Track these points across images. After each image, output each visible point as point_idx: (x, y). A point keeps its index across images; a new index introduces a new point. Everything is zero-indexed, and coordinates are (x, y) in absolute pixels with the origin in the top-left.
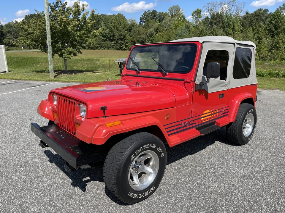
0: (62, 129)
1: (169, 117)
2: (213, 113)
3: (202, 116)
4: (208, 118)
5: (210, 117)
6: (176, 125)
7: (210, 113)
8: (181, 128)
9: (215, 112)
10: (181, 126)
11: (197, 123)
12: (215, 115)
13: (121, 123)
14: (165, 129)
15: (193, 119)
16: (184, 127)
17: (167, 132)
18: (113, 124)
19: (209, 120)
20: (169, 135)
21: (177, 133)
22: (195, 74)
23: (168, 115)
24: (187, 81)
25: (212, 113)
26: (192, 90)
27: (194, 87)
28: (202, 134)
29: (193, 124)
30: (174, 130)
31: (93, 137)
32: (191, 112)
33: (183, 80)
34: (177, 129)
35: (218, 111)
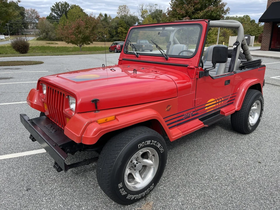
0: (53, 122)
1: (170, 108)
2: (218, 101)
3: (206, 105)
4: (212, 107)
5: (215, 105)
6: (178, 117)
7: (215, 102)
8: (183, 119)
9: (220, 100)
10: (183, 118)
11: (200, 113)
12: (220, 103)
13: (116, 118)
14: (166, 122)
15: (197, 109)
16: (186, 118)
17: (168, 125)
18: (106, 120)
19: (213, 109)
20: (170, 128)
21: (178, 125)
22: (199, 58)
23: (169, 106)
24: (191, 67)
25: (216, 102)
26: (196, 77)
27: (198, 74)
28: (206, 126)
29: (197, 114)
30: (176, 122)
31: (83, 136)
32: (194, 102)
33: (187, 66)
34: (178, 121)
35: (223, 99)
